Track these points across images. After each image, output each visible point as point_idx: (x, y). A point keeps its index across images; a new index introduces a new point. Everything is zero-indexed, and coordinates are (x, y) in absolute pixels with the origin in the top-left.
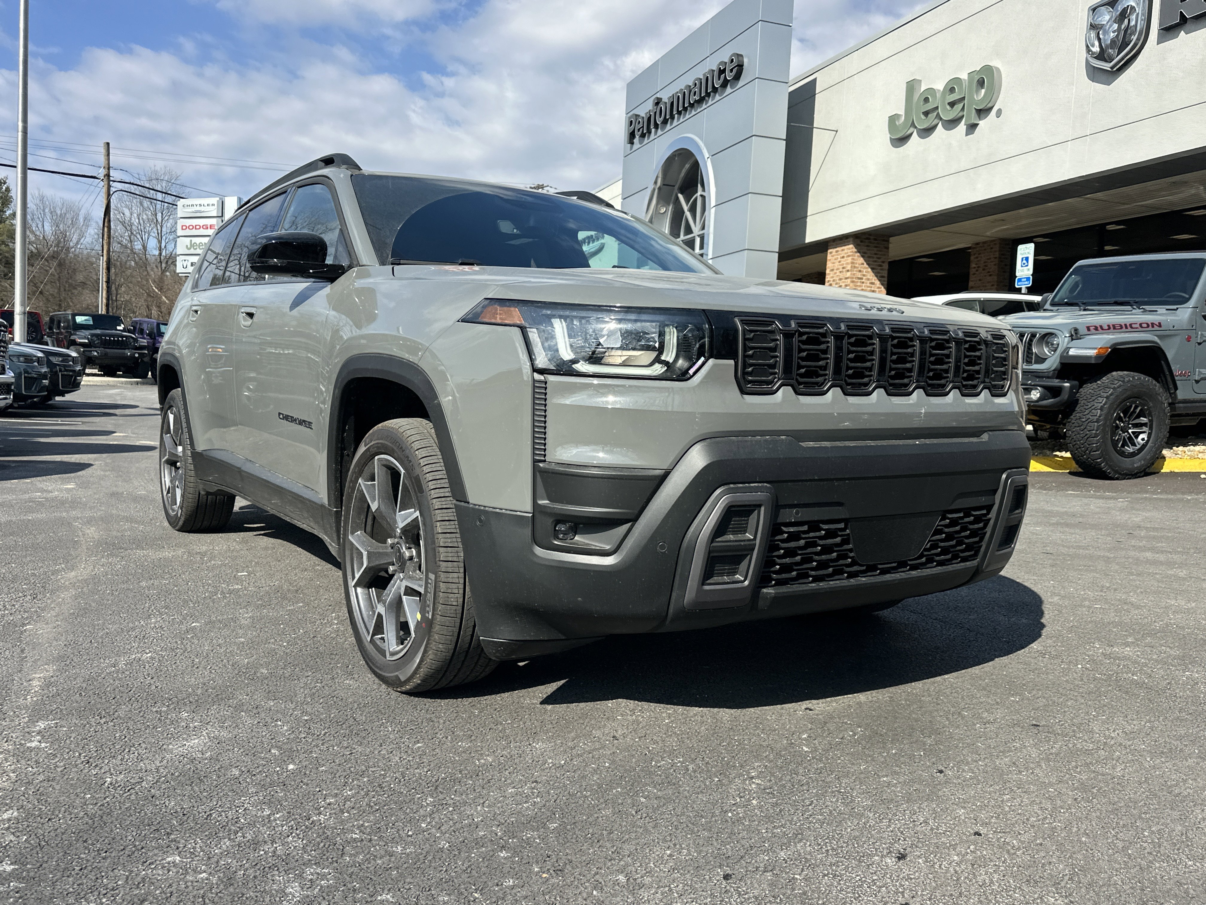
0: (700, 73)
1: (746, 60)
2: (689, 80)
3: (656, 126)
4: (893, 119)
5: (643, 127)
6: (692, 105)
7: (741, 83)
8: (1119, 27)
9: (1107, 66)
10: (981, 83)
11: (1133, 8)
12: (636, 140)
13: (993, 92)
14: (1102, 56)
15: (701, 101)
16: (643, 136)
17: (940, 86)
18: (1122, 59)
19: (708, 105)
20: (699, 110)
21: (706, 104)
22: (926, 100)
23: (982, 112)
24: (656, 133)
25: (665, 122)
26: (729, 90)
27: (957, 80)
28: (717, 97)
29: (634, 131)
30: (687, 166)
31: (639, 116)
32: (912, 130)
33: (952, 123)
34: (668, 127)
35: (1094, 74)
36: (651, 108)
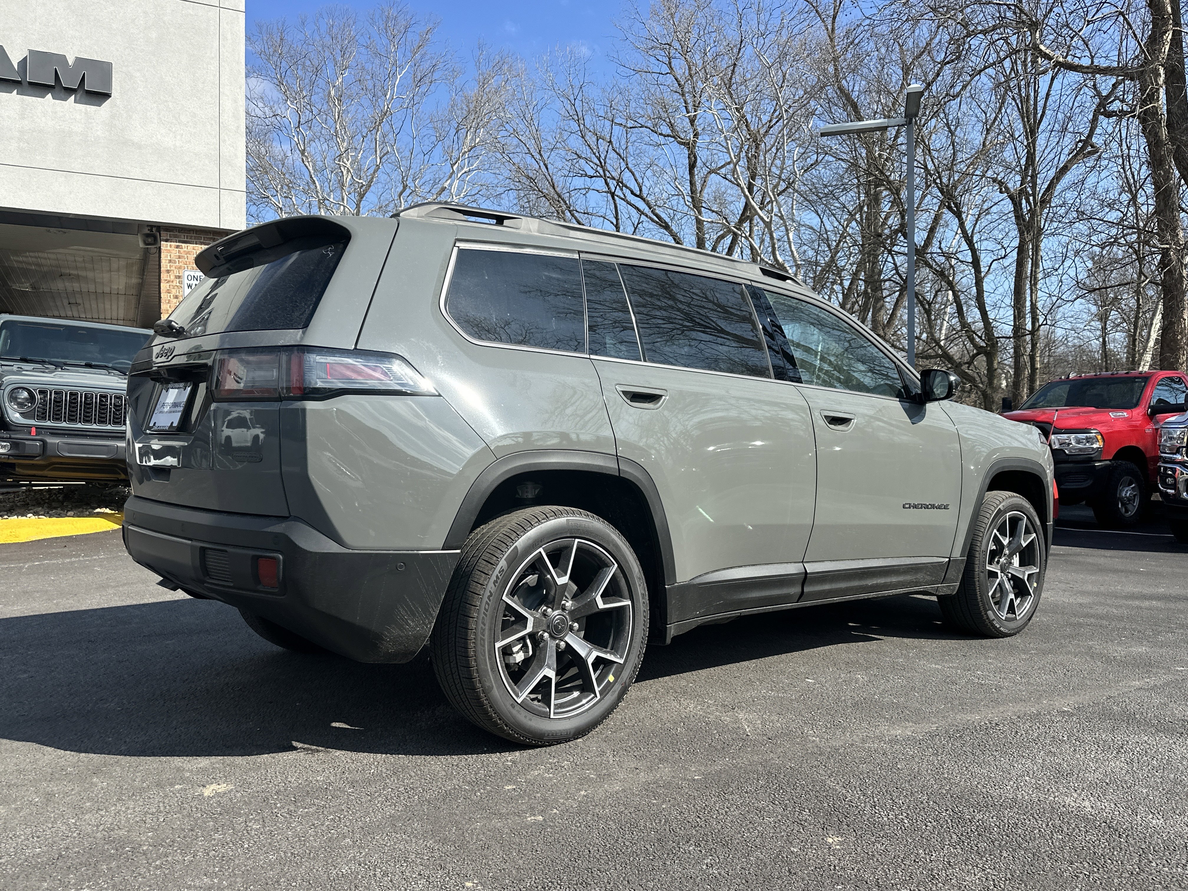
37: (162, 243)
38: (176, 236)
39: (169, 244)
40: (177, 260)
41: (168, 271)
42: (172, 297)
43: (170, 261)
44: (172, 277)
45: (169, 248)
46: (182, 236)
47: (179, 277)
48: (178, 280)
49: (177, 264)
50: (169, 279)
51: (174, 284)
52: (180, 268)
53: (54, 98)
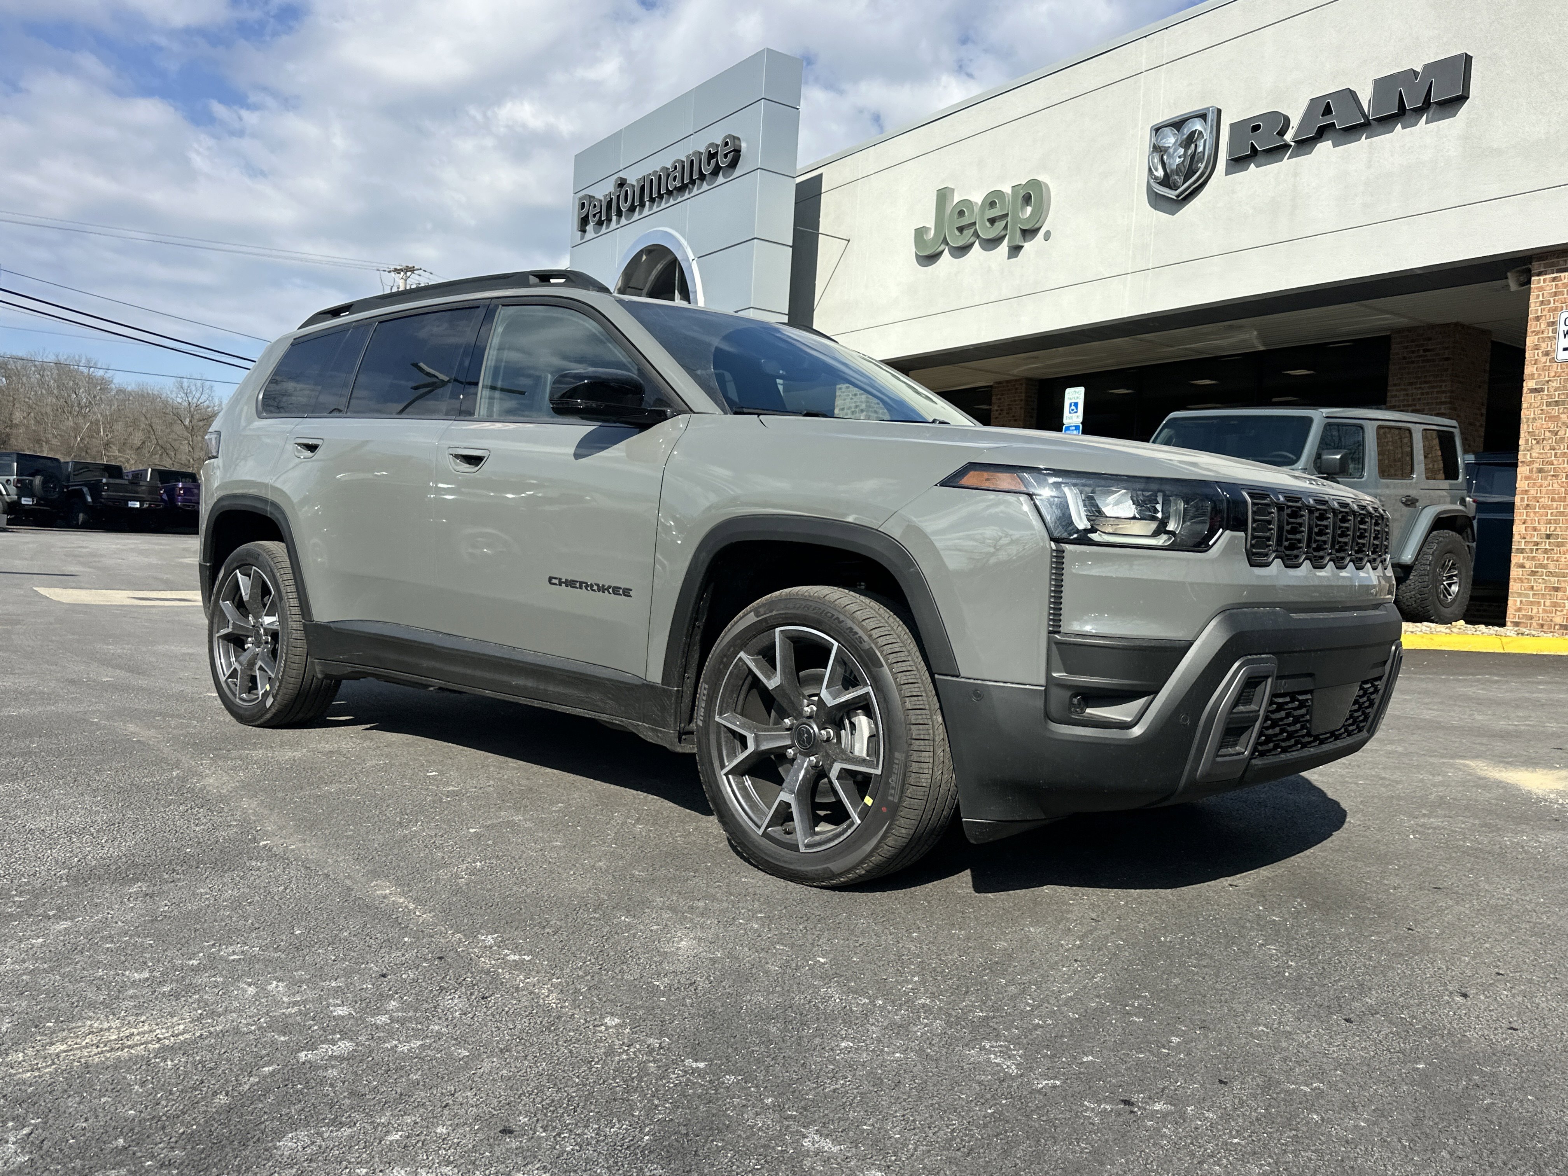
0: (682, 153)
1: (744, 145)
2: (666, 160)
3: (619, 214)
4: (920, 233)
5: (600, 212)
6: (670, 193)
7: (738, 172)
8: (1185, 152)
9: (1172, 194)
10: (1027, 199)
11: (1200, 132)
12: (590, 228)
13: (1041, 212)
14: (1166, 182)
15: (682, 189)
16: (600, 223)
17: (978, 198)
19: (692, 195)
20: (679, 199)
21: (689, 193)
22: (961, 213)
23: (1029, 233)
24: (618, 222)
25: (632, 209)
26: (721, 179)
27: (998, 193)
28: (705, 186)
29: (587, 216)
30: (659, 267)
31: (594, 197)
32: (942, 247)
33: (991, 243)
34: (636, 216)
35: (1157, 201)
36: (612, 189)
37: (1533, 278)
38: (1552, 265)
39: (1542, 278)
40: (1552, 299)
41: (1538, 318)
42: (1540, 355)
43: (1542, 303)
44: (1543, 326)
45: (1542, 284)
46: (1562, 263)
47: (1553, 323)
48: (1551, 328)
49: (1552, 305)
50: (1538, 329)
51: (1545, 335)
52: (1555, 310)
53: (1403, 128)
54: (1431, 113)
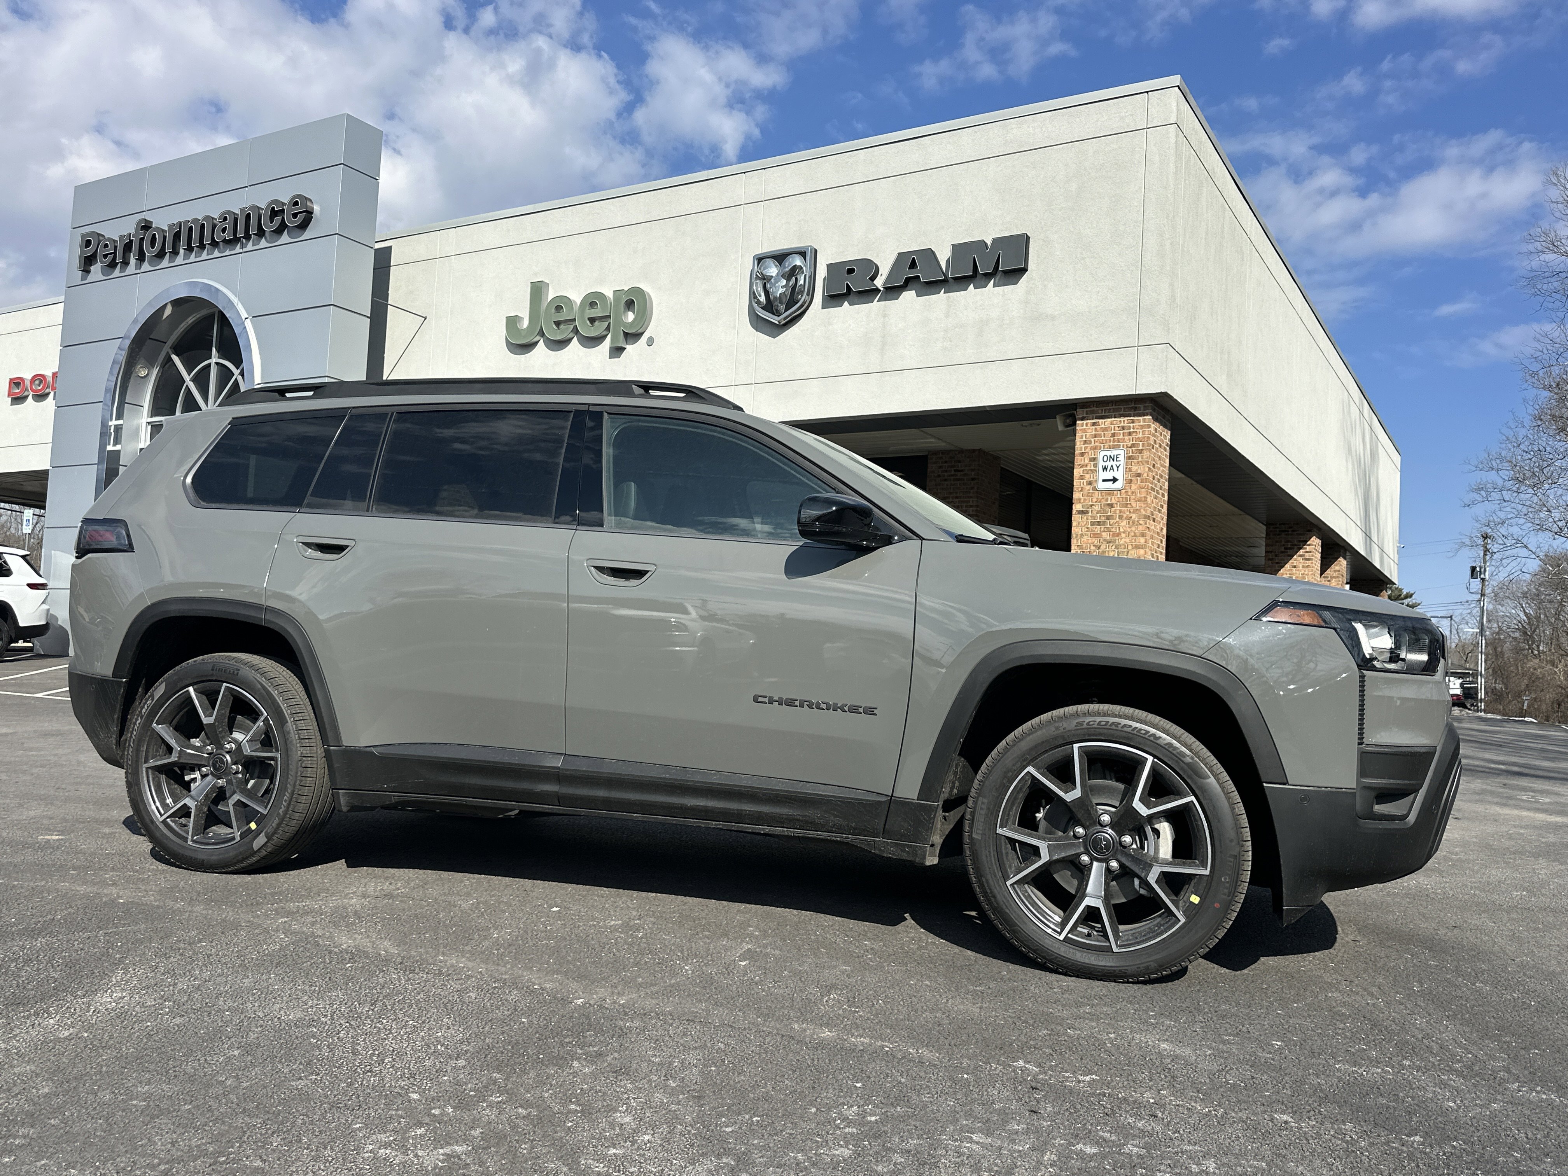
0: (236, 204)
1: (316, 208)
2: (214, 210)
3: (141, 258)
4: (512, 322)
5: (115, 253)
6: (214, 244)
7: (307, 234)
8: (787, 284)
9: (774, 319)
10: (630, 304)
11: (801, 268)
12: (96, 269)
13: (644, 316)
15: (233, 242)
16: (112, 265)
18: (790, 315)
19: (244, 250)
20: (227, 253)
21: (242, 248)
22: (559, 308)
23: (632, 336)
24: (138, 266)
25: (161, 255)
26: (285, 238)
27: (600, 295)
28: (263, 243)
29: (94, 256)
30: (190, 320)
32: (538, 338)
34: (165, 262)
35: (758, 323)
36: (133, 231)
37: (1078, 422)
38: (1093, 412)
39: (1085, 422)
40: (1093, 440)
41: (1082, 454)
42: (1085, 484)
43: (1085, 442)
44: (1087, 461)
45: (1085, 427)
46: (1100, 411)
47: (1094, 459)
48: (1092, 463)
49: (1093, 444)
50: (1083, 463)
51: (1088, 468)
52: (1095, 448)
53: (975, 288)
54: (997, 279)
